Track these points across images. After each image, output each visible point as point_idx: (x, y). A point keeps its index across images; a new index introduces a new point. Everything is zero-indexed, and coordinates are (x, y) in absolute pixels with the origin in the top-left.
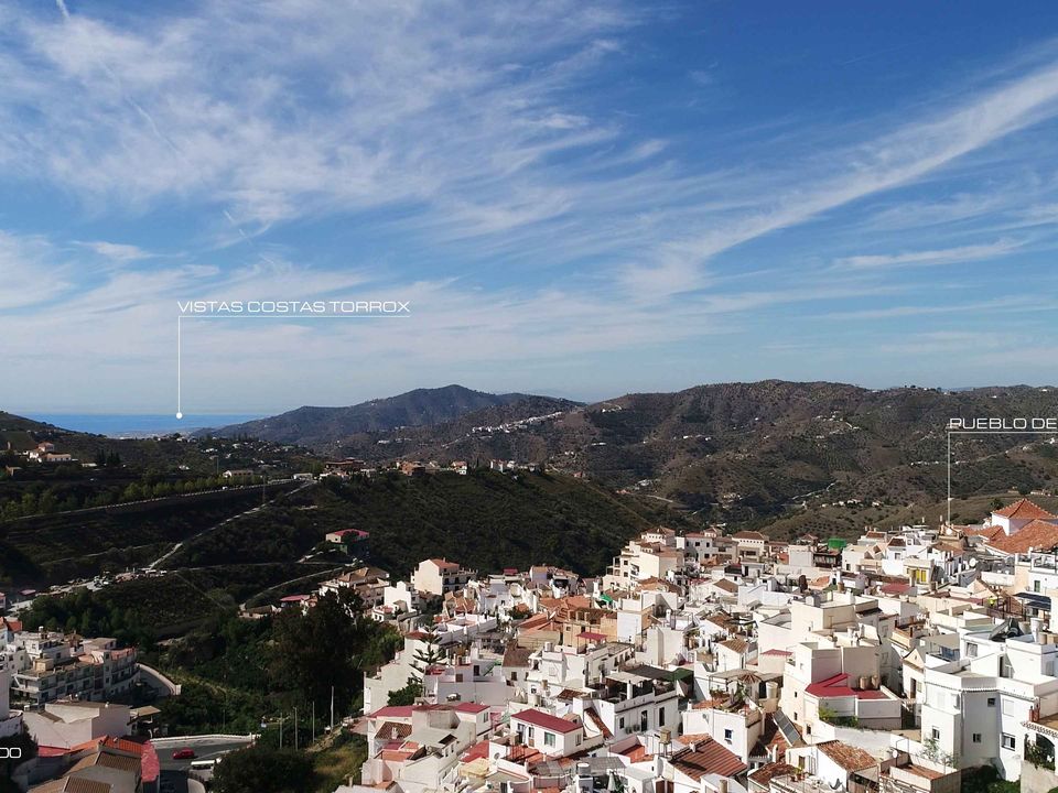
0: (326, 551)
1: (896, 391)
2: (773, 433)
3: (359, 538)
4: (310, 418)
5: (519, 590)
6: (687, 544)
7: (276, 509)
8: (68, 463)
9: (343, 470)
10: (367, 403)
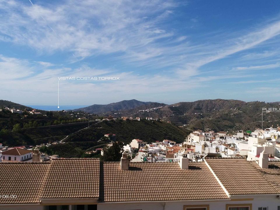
0: (105, 139)
1: (252, 102)
2: (219, 113)
3: (113, 136)
4: (96, 107)
5: (161, 146)
6: (205, 134)
7: (92, 128)
8: (40, 115)
9: (108, 119)
10: (111, 104)
